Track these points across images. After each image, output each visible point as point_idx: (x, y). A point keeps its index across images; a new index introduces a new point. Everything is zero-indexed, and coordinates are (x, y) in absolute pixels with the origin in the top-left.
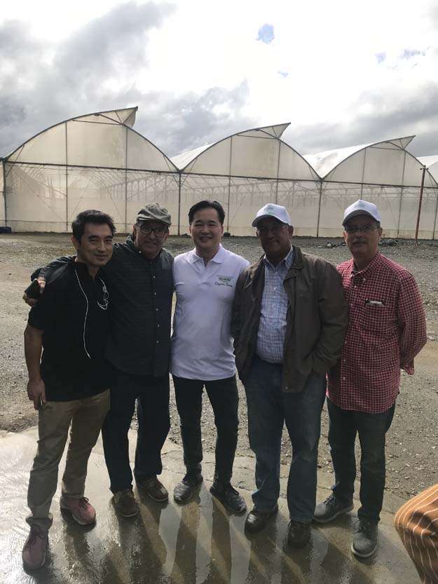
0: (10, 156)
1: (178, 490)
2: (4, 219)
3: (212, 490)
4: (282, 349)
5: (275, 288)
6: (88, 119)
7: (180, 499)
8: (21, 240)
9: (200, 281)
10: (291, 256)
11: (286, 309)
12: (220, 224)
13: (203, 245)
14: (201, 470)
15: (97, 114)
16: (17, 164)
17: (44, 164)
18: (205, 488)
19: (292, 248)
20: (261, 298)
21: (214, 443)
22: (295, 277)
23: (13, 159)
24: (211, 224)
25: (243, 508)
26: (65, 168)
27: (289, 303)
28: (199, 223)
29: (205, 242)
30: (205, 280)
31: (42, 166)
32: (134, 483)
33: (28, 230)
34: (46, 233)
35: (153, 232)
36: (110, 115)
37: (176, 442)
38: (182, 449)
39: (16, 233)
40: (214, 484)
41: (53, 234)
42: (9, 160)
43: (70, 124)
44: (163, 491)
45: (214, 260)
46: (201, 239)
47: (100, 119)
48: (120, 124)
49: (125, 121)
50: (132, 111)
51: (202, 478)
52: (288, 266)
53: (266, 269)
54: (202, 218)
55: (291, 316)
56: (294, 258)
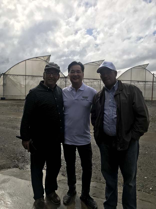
0: (6, 72)
1: (65, 198)
2: (3, 95)
3: (81, 198)
4: (115, 129)
5: (110, 100)
6: (33, 59)
7: (66, 203)
8: (8, 102)
9: (74, 98)
10: (117, 85)
11: (116, 109)
12: (82, 72)
13: (75, 81)
14: (76, 188)
15: (37, 58)
16: (8, 75)
17: (18, 75)
18: (78, 197)
19: (117, 81)
20: (104, 105)
21: (81, 176)
22: (119, 94)
23: (7, 73)
24: (78, 72)
25: (96, 207)
26: (25, 76)
27: (117, 106)
28: (73, 71)
29: (76, 80)
30: (76, 98)
31: (17, 76)
32: (45, 195)
33: (11, 99)
34: (18, 100)
35: (52, 74)
36: (41, 58)
37: (64, 176)
38: (67, 179)
39: (7, 100)
40: (82, 195)
41: (20, 100)
42: (5, 74)
43: (27, 61)
44: (58, 198)
45: (80, 89)
46: (74, 78)
47: (38, 59)
48: (45, 61)
49: (46, 60)
50: (49, 56)
51: (76, 192)
52: (116, 89)
53: (106, 92)
54: (74, 69)
55: (119, 112)
56: (119, 85)
